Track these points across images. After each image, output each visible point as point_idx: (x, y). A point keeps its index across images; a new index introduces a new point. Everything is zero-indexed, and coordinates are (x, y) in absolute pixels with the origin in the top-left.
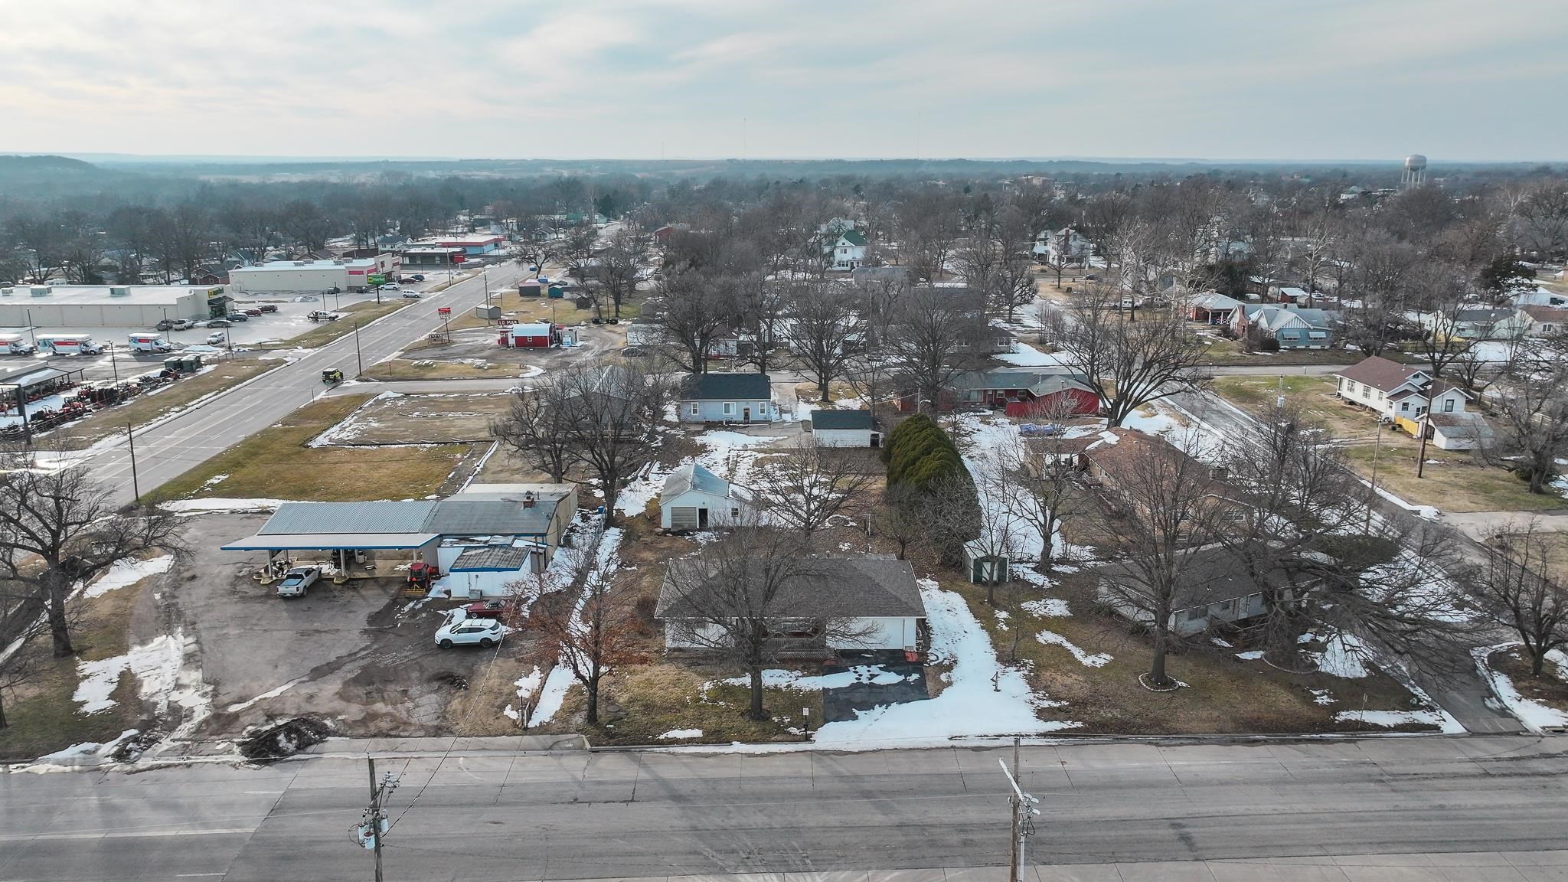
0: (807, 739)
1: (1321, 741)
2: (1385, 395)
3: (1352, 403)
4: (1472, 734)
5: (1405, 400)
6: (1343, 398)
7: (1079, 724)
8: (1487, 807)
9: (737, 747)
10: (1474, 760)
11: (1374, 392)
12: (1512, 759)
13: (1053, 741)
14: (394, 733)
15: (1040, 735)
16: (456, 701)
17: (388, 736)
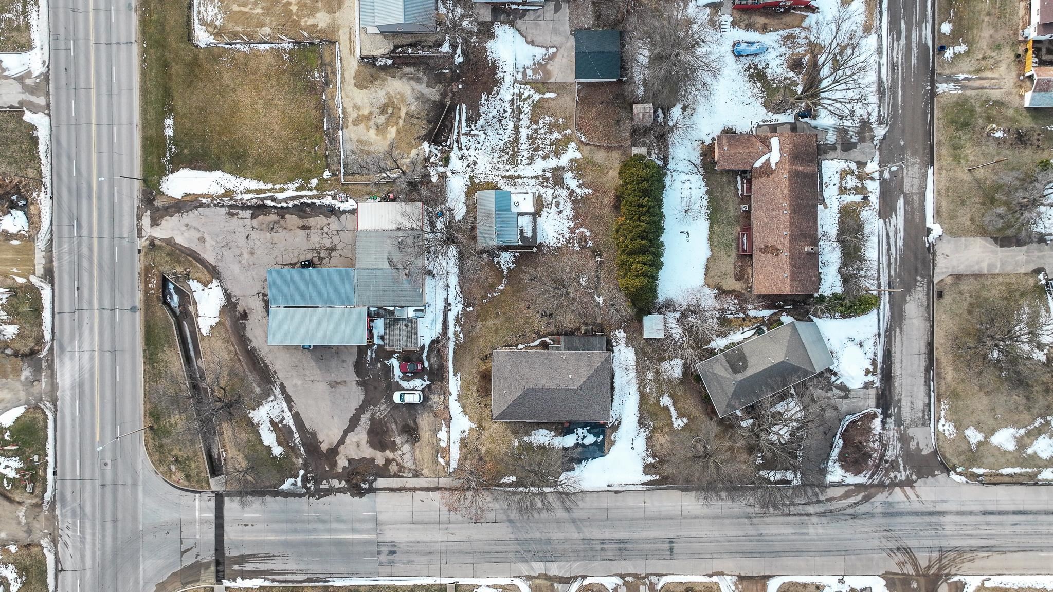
13: (645, 488)
14: (400, 474)
15: (642, 484)
16: (417, 452)
17: (399, 476)
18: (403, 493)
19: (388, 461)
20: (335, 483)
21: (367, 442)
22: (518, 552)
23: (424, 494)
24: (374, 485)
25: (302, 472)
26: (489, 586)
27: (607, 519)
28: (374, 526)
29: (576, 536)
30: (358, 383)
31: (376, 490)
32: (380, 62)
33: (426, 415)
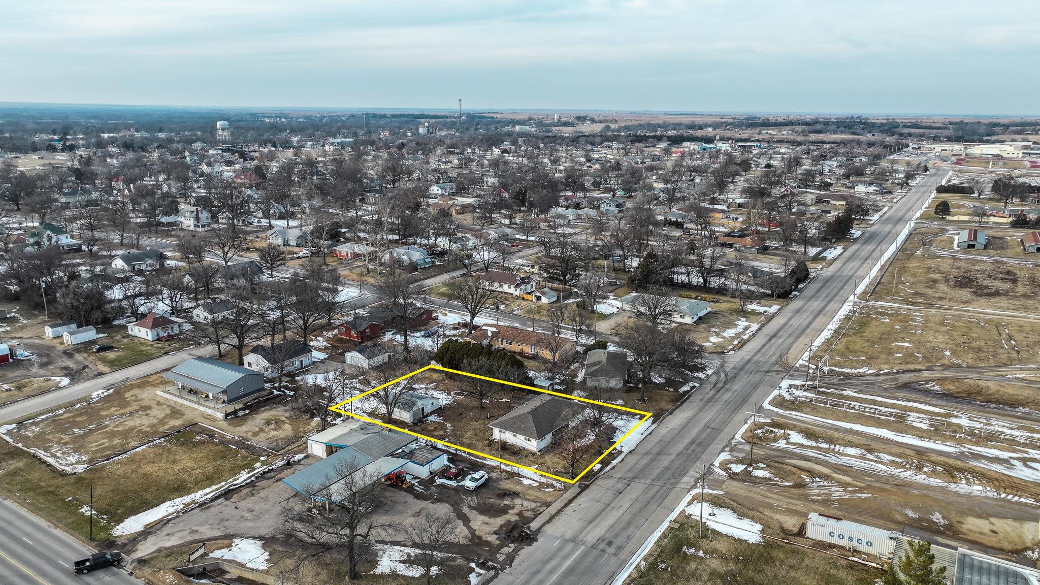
0: (620, 452)
1: (688, 398)
2: (512, 287)
4: (701, 384)
6: (487, 290)
8: (729, 397)
9: (613, 463)
10: (711, 389)
11: (506, 286)
12: (714, 386)
13: (656, 424)
14: (538, 512)
15: (652, 424)
16: (527, 497)
17: (539, 514)
19: (519, 514)
20: (507, 550)
21: (490, 518)
22: (665, 483)
23: (569, 508)
24: (533, 529)
25: (472, 565)
26: (688, 505)
27: (669, 443)
28: (573, 544)
29: (673, 457)
30: (433, 503)
31: (539, 530)
32: (241, 413)
33: (501, 483)
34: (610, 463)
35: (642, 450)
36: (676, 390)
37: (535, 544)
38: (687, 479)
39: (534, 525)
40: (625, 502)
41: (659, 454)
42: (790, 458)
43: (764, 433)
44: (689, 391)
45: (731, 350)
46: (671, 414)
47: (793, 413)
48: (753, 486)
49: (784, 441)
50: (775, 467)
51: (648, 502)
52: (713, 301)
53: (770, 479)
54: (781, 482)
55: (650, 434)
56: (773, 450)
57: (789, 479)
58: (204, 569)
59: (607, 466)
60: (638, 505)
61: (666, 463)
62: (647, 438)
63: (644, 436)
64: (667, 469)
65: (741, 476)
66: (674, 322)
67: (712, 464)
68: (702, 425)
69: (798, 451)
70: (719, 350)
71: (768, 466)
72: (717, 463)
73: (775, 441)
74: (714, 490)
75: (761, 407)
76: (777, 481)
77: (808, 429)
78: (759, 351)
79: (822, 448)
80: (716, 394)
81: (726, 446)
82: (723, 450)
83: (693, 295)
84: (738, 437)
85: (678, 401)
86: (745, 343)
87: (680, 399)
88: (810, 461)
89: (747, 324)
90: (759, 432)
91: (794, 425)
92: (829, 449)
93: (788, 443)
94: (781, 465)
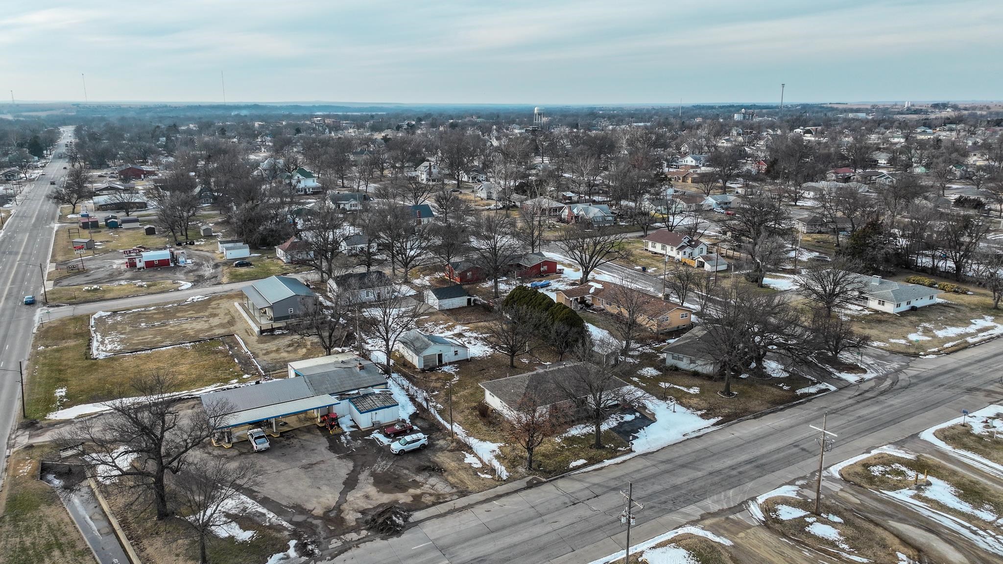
0: (631, 451)
1: (801, 403)
2: (675, 249)
3: (656, 253)
4: (840, 389)
5: (684, 250)
6: (650, 251)
7: (720, 418)
8: (871, 413)
9: (607, 462)
10: (850, 398)
11: (669, 248)
12: (859, 395)
13: (719, 427)
14: (441, 501)
15: (712, 425)
16: (450, 478)
17: (441, 503)
18: (456, 514)
19: (417, 498)
20: (354, 536)
21: (378, 492)
22: (652, 507)
23: (486, 506)
24: (411, 520)
25: (293, 543)
26: (653, 548)
27: (714, 454)
28: (439, 553)
29: (700, 474)
30: (339, 458)
31: (416, 523)
32: (277, 332)
33: (439, 454)
34: (601, 461)
35: (662, 457)
36: (793, 390)
37: (394, 540)
38: (694, 510)
39: (418, 515)
40: (565, 519)
41: (683, 466)
42: (901, 520)
43: (884, 473)
44: (812, 394)
45: (934, 353)
46: (755, 418)
47: (969, 454)
48: (792, 547)
49: (912, 492)
50: (857, 528)
51: (600, 527)
52: (955, 292)
53: (833, 544)
54: (849, 553)
55: (697, 437)
56: (881, 501)
57: (869, 553)
58: (70, 470)
59: (593, 464)
60: (579, 527)
61: (679, 481)
62: (687, 442)
63: (686, 438)
64: (676, 487)
65: (785, 526)
66: (867, 308)
67: (754, 499)
68: (791, 441)
69: (926, 513)
70: (912, 351)
71: (847, 522)
72: (761, 500)
73: (895, 488)
74: (719, 535)
75: (915, 436)
76: (843, 550)
77: (976, 483)
78: (980, 361)
79: (978, 519)
80: (852, 405)
81: (803, 478)
82: (791, 483)
83: (927, 281)
84: (835, 471)
85: (781, 404)
86: (966, 348)
87: (790, 401)
88: (938, 534)
89: (992, 324)
90: (877, 470)
91: (954, 473)
92: (991, 523)
93: (917, 497)
94: (872, 527)
